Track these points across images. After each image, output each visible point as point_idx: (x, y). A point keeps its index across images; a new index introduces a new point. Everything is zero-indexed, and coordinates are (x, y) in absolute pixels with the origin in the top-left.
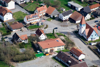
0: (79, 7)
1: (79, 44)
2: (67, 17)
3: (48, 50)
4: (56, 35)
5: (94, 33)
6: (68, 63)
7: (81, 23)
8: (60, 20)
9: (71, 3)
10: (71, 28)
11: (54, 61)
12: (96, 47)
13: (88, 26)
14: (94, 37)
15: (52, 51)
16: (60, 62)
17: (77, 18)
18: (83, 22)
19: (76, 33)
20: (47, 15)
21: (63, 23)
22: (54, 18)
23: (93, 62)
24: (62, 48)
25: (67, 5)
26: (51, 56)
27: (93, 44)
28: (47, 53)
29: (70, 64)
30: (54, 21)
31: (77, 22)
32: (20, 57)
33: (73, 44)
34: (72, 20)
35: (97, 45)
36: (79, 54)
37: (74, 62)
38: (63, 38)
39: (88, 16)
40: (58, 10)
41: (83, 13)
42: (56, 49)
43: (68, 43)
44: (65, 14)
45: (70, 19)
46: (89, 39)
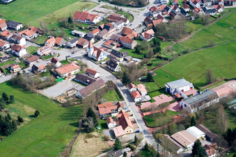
0: (83, 34)
1: (91, 65)
2: (74, 44)
3: (67, 75)
4: (69, 61)
5: (102, 54)
6: (87, 82)
7: (89, 47)
8: (69, 48)
9: (75, 31)
10: (80, 53)
11: (74, 83)
12: (106, 65)
13: (95, 49)
14: (103, 56)
15: (69, 75)
16: (80, 83)
17: (83, 43)
18: (91, 46)
19: (86, 56)
20: (56, 45)
21: (72, 50)
22: (63, 47)
23: (107, 77)
24: (78, 71)
25: (71, 34)
26: (70, 79)
27: (103, 63)
28: (66, 77)
29: (89, 83)
30: (64, 49)
31: (84, 47)
32: (44, 84)
33: (86, 66)
34: (80, 46)
35: (107, 63)
36: (94, 73)
37: (92, 81)
38: (76, 62)
39: (93, 40)
40: (65, 39)
41: (87, 38)
42: (73, 73)
43: (82, 66)
44: (72, 42)
45: (77, 45)
46: (99, 60)
